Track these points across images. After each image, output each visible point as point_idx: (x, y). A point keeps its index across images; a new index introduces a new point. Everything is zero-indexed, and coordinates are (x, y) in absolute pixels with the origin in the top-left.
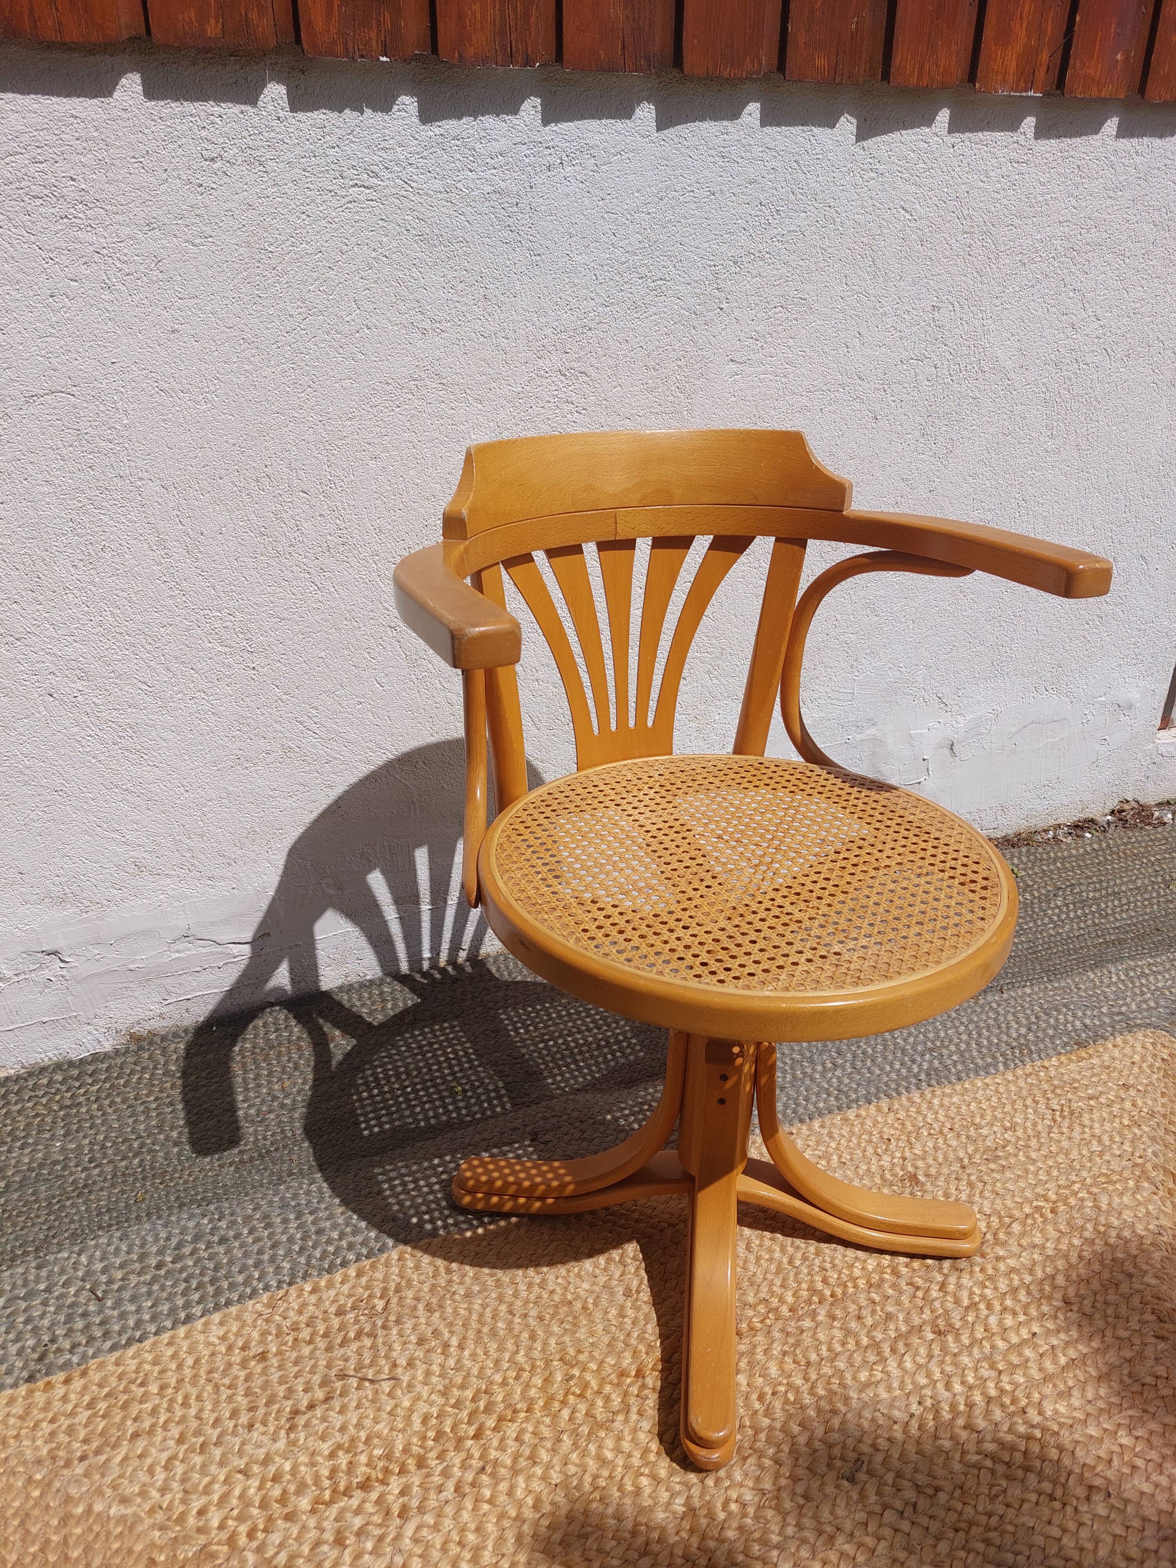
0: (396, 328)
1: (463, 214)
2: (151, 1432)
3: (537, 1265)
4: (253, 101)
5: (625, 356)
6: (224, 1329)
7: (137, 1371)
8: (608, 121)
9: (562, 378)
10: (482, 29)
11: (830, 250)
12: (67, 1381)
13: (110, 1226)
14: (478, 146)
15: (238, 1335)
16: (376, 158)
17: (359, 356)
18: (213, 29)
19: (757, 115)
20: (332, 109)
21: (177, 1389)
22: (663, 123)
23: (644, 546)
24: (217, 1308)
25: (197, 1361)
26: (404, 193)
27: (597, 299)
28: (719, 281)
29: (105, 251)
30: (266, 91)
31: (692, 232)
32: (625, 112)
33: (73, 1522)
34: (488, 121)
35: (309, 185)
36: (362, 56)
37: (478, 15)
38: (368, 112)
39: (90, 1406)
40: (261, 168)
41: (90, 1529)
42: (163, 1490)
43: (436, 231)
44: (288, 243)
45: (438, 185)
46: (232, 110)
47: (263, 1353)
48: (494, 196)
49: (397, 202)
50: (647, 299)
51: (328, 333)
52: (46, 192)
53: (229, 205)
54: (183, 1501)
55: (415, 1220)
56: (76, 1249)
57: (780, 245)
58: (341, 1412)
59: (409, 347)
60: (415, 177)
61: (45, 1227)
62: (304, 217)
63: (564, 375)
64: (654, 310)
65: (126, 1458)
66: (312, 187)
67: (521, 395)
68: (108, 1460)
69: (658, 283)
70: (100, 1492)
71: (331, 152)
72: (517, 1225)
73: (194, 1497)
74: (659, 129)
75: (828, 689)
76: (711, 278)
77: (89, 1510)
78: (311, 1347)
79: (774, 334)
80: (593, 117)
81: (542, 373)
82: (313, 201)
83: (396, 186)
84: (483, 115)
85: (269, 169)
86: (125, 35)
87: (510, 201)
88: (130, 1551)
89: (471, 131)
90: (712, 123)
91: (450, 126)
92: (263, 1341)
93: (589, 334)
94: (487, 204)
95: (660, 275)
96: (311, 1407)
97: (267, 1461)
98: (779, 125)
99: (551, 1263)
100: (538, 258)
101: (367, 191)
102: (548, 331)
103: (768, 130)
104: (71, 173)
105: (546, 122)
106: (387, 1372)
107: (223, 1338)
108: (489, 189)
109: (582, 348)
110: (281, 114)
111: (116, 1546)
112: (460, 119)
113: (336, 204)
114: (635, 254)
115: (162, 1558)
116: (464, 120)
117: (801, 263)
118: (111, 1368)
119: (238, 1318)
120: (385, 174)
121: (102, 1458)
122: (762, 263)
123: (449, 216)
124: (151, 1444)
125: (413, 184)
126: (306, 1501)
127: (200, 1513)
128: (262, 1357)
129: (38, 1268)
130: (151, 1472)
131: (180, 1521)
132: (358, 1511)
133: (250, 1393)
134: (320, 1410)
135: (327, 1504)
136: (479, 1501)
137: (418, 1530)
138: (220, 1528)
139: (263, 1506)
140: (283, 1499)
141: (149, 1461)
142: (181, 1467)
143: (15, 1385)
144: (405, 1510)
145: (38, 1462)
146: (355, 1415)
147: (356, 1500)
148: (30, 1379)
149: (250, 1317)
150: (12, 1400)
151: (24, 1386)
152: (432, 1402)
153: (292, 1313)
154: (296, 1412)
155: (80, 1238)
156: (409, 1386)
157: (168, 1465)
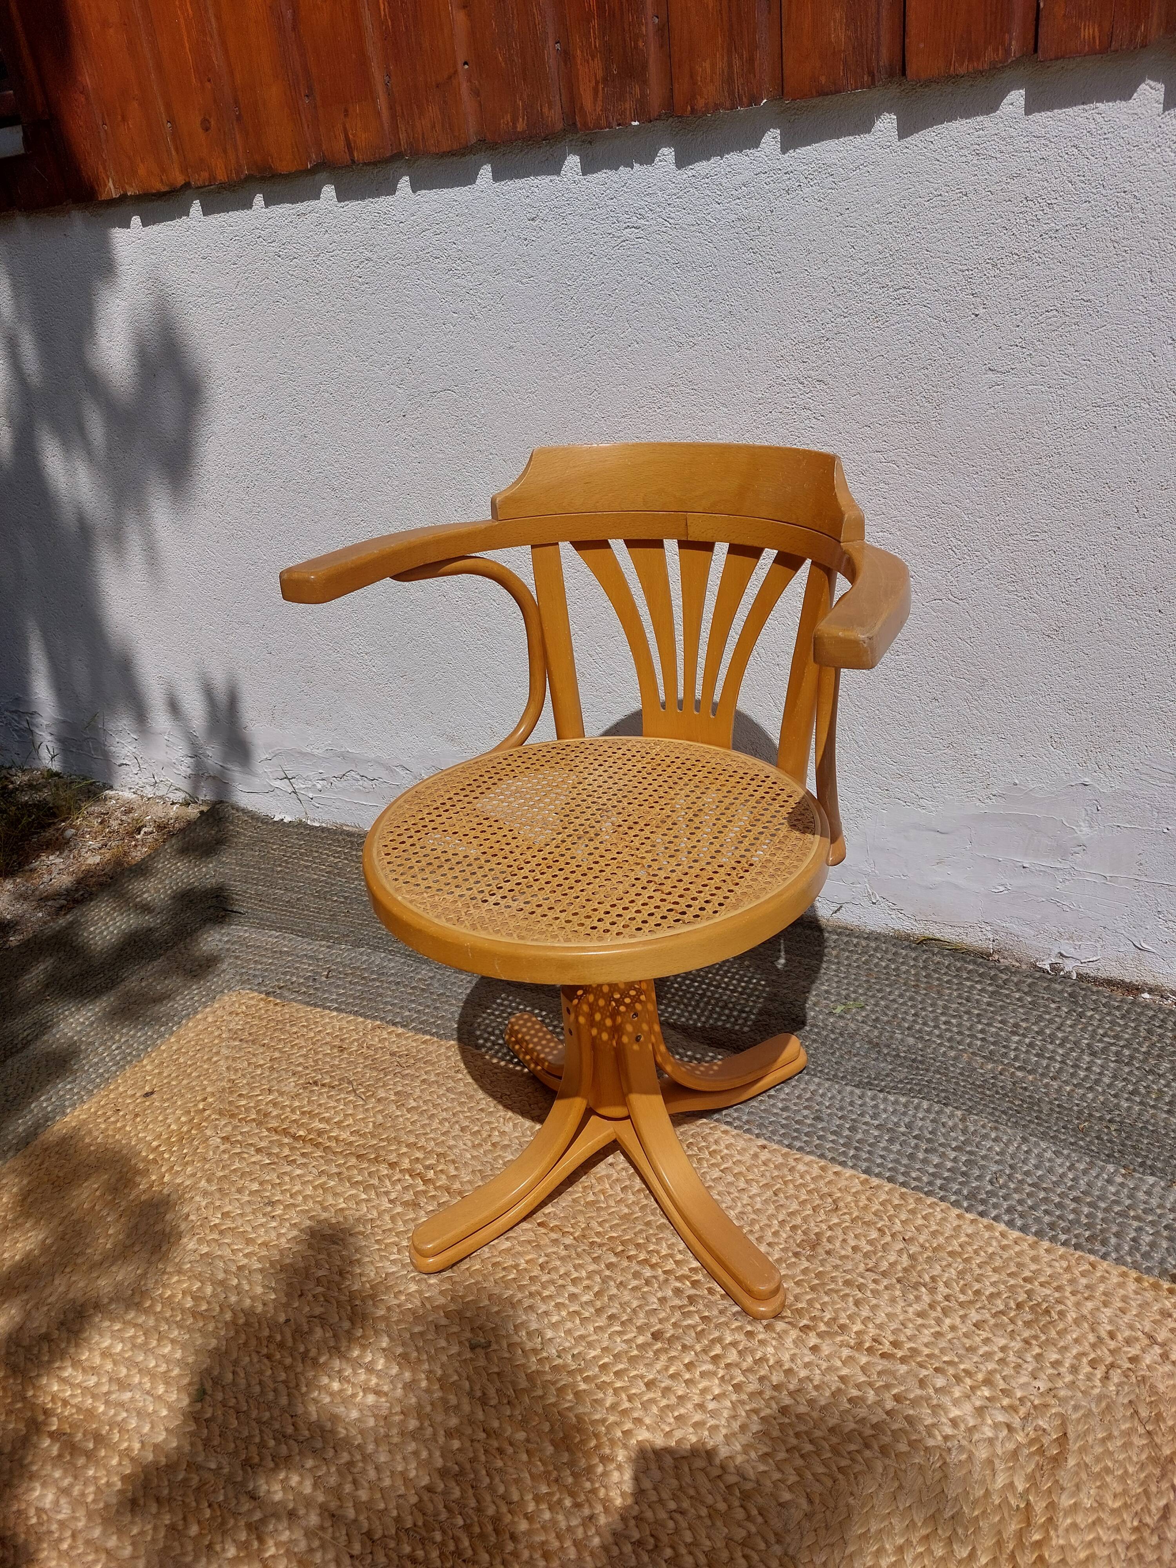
0: (658, 342)
1: (711, 242)
2: (269, 1048)
3: (500, 1102)
4: (558, 172)
5: (864, 365)
6: (346, 1025)
7: (297, 1019)
8: (846, 139)
9: (800, 386)
10: (712, 81)
11: (1125, 242)
12: (276, 1005)
14: (724, 180)
15: (348, 1032)
16: (642, 203)
18: (521, 126)
19: (1022, 101)
20: (611, 169)
21: (298, 1038)
22: (904, 131)
23: (721, 549)
24: (355, 1013)
25: (319, 1032)
26: (664, 229)
27: (835, 311)
28: (974, 287)
29: (471, 292)
30: (566, 163)
31: (940, 236)
32: (864, 126)
34: (733, 157)
35: (595, 231)
36: (619, 125)
37: (709, 70)
38: (637, 166)
39: (269, 1021)
42: (244, 1075)
43: (690, 259)
44: (581, 278)
45: (691, 219)
46: (544, 181)
47: (345, 1048)
48: (738, 224)
49: (658, 237)
50: (888, 309)
51: (608, 347)
52: (441, 254)
53: (543, 252)
54: (243, 1086)
55: (478, 1033)
56: (350, 947)
57: (1053, 242)
58: (329, 1097)
60: (673, 215)
62: (592, 256)
63: (802, 383)
64: (896, 318)
65: (250, 1052)
66: (597, 232)
67: (761, 401)
68: (245, 1048)
69: (901, 291)
71: (610, 202)
72: (524, 1075)
73: (247, 1087)
74: (901, 137)
76: (963, 282)
78: (363, 1060)
80: (831, 138)
81: (780, 381)
82: (598, 243)
83: (658, 224)
84: (728, 153)
86: (473, 140)
87: (752, 225)
89: (717, 169)
90: (964, 121)
91: (702, 167)
92: (351, 1043)
93: (827, 344)
94: (733, 230)
95: (902, 284)
96: (323, 1085)
98: (1051, 108)
99: (507, 1107)
100: (778, 275)
101: (636, 231)
102: (786, 342)
103: (1036, 116)
105: (784, 149)
107: (341, 1029)
109: (820, 358)
110: (577, 178)
112: (709, 160)
113: (613, 243)
115: (210, 1100)
116: (712, 161)
118: (294, 1010)
119: (356, 1024)
120: (650, 215)
121: (246, 1045)
122: (1028, 264)
123: (700, 244)
124: (263, 1053)
125: (671, 221)
126: (274, 1124)
127: (240, 1095)
128: (342, 1049)
129: (328, 947)
130: (249, 1064)
131: (231, 1092)
132: (281, 1145)
133: (316, 1061)
134: (325, 1090)
135: (276, 1132)
136: (321, 1186)
137: (285, 1173)
138: (238, 1107)
139: (258, 1112)
140: (266, 1115)
141: (254, 1060)
142: (259, 1072)
143: (261, 993)
144: (294, 1161)
145: (230, 1030)
146: (332, 1104)
147: (286, 1140)
148: (268, 994)
149: (361, 1027)
150: (253, 998)
151: (263, 996)
152: (367, 1126)
153: (377, 1039)
154: (316, 1083)
155: (357, 944)
156: (367, 1110)
157: (257, 1067)
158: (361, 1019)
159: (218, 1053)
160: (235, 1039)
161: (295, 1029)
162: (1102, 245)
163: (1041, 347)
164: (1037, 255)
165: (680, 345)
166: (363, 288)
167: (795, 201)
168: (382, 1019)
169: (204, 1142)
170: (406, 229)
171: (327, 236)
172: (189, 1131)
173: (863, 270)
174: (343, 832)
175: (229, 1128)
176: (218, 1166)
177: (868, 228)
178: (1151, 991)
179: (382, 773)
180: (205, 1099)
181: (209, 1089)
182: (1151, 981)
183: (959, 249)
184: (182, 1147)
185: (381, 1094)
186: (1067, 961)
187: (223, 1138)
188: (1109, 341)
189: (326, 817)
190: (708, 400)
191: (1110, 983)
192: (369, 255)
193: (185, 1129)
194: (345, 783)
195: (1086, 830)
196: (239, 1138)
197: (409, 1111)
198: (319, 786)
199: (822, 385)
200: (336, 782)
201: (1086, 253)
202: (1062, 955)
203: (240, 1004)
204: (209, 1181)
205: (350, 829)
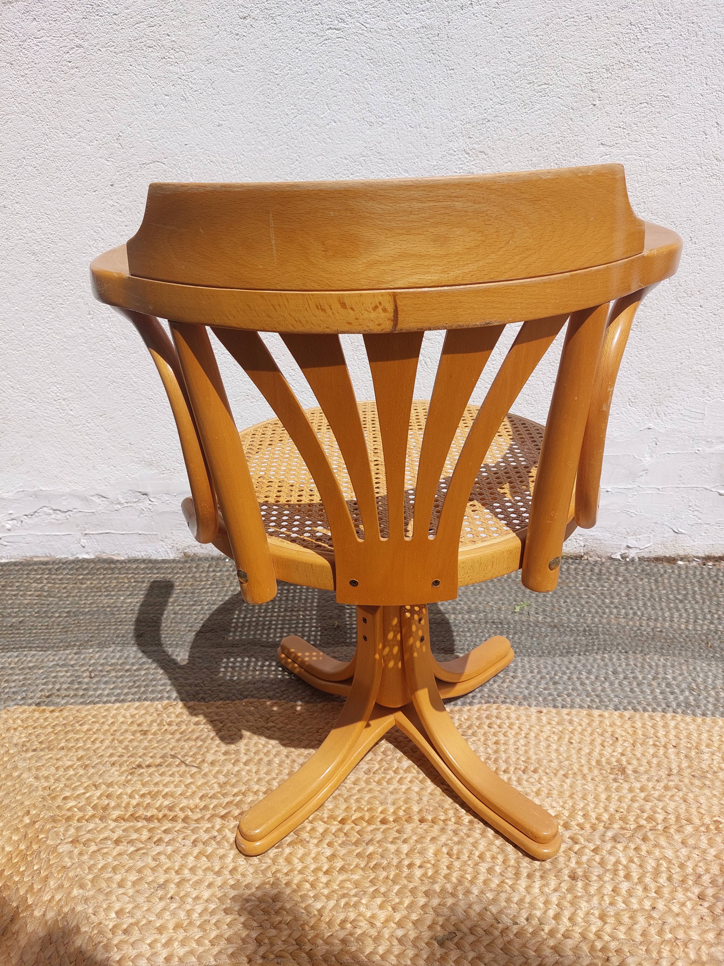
0: (352, 122)
1: (400, 43)
2: (70, 749)
5: (515, 140)
6: (136, 712)
7: (83, 718)
9: (466, 156)
11: (692, 57)
12: (52, 711)
13: (118, 643)
15: (141, 717)
16: (343, 9)
17: (329, 140)
21: (94, 733)
24: (139, 700)
25: (113, 723)
26: (361, 32)
27: (495, 100)
28: (593, 85)
29: (184, 78)
31: (572, 48)
33: (10, 778)
35: (301, 30)
39: (53, 727)
40: (273, 21)
41: (14, 785)
42: (57, 780)
43: (382, 56)
44: (287, 68)
45: (384, 25)
47: (147, 731)
48: (422, 30)
49: (356, 38)
50: (534, 99)
51: (309, 125)
52: (154, 44)
53: (254, 46)
54: (62, 790)
56: (97, 649)
57: (647, 55)
58: (161, 775)
59: (361, 134)
60: (369, 21)
61: (90, 635)
62: (297, 51)
63: (468, 154)
64: (539, 106)
65: (51, 758)
66: (303, 31)
67: (436, 168)
68: (43, 756)
69: (543, 86)
70: (30, 769)
71: (315, 8)
73: (67, 789)
75: (680, 407)
76: (586, 82)
77: (19, 776)
78: (171, 736)
79: (639, 124)
81: (452, 152)
82: (303, 40)
83: (356, 27)
85: (277, 21)
87: (433, 32)
88: (22, 803)
92: (150, 725)
93: (488, 124)
94: (417, 36)
95: (544, 81)
96: (149, 766)
97: (110, 785)
100: (452, 72)
101: (337, 32)
102: (457, 123)
104: (168, 32)
106: (198, 762)
107: (133, 716)
108: (418, 25)
109: (482, 135)
111: (18, 798)
113: (317, 41)
114: (525, 66)
115: (34, 812)
117: (665, 68)
118: (74, 712)
119: (146, 708)
120: (349, 20)
121: (42, 753)
122: (630, 70)
123: (391, 45)
124: (66, 756)
125: (367, 25)
126: (115, 814)
127: (65, 798)
128: (145, 733)
129: (76, 654)
130: (57, 769)
131: (54, 798)
132: (137, 830)
133: (126, 748)
134: (152, 770)
135: (124, 820)
136: (201, 853)
137: (159, 854)
138: (69, 810)
139: (94, 807)
140: (105, 808)
141: (60, 763)
142: (71, 772)
143: (30, 705)
144: (160, 840)
145: (16, 745)
146: (167, 779)
147: (140, 824)
148: (38, 704)
149: (152, 710)
150: (24, 711)
151: (33, 707)
152: (213, 788)
153: (173, 715)
154: (139, 766)
155: (102, 645)
156: (205, 775)
157: (67, 769)
158: (147, 703)
159: (15, 768)
160: (27, 751)
161: (86, 727)
162: (677, 58)
163: (636, 128)
164: (636, 64)
165: (371, 124)
166: (72, 71)
167: (467, 15)
168: (168, 698)
169: (53, 852)
170: (119, 20)
171: (34, 23)
172: (28, 848)
173: (516, 70)
174: (35, 563)
175: (72, 831)
176: (83, 870)
177: (521, 39)
178: (682, 559)
179: (78, 504)
180: (28, 813)
181: (27, 803)
182: (682, 553)
183: (584, 57)
184: (29, 865)
185: (210, 757)
186: (631, 550)
187: (72, 842)
188: (679, 124)
189: (14, 553)
190: (393, 167)
191: (657, 559)
192: (80, 42)
193: (22, 847)
194: (36, 520)
195: (648, 459)
196: (89, 836)
197: (246, 764)
198: (8, 526)
199: (484, 156)
200: (26, 520)
201: (668, 64)
202: (628, 547)
203: (14, 721)
204: (82, 886)
205: (42, 559)
